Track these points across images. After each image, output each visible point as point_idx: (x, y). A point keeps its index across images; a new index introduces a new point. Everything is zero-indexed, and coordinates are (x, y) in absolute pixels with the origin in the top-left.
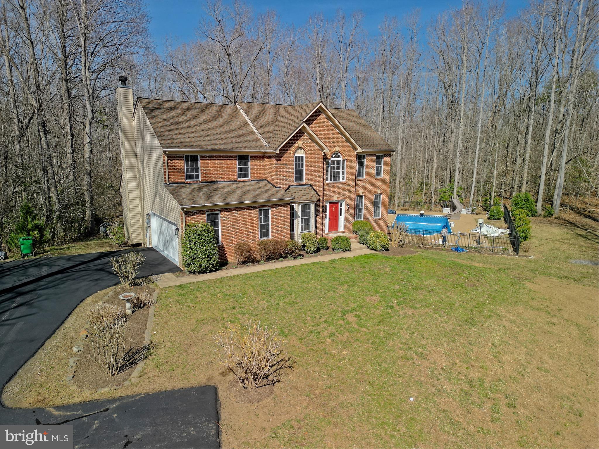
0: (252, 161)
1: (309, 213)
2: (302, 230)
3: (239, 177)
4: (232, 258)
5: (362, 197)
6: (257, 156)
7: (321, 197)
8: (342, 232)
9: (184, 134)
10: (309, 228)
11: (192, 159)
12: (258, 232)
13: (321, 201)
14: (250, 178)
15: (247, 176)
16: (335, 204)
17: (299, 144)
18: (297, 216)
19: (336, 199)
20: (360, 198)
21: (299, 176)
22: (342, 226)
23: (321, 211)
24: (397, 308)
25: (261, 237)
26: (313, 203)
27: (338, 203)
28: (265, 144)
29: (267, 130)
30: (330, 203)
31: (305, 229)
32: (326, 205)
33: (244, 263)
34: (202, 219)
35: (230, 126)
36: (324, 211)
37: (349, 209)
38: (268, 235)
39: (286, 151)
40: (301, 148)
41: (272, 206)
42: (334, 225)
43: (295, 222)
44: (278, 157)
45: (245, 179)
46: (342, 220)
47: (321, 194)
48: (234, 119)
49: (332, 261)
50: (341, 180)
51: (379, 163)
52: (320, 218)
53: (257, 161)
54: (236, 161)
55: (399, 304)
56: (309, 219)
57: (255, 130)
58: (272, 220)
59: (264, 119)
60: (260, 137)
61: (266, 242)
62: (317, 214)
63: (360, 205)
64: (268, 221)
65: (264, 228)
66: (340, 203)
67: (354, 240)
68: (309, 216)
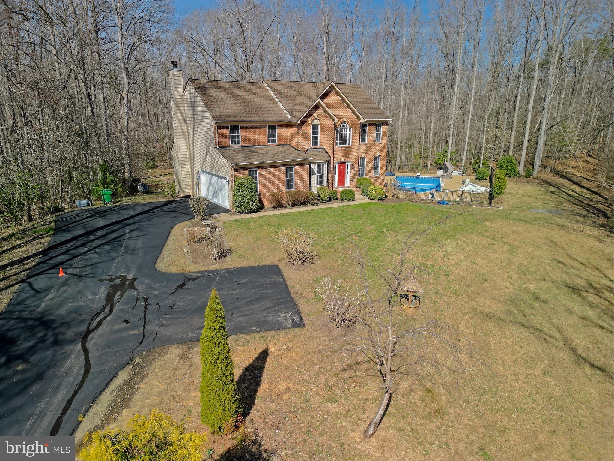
0: (279, 129)
1: (323, 171)
2: (317, 184)
3: (269, 142)
4: (267, 204)
5: (364, 158)
6: (282, 125)
7: (332, 159)
8: (348, 187)
9: (227, 109)
10: (322, 183)
11: (234, 128)
12: (285, 184)
13: (332, 162)
14: (277, 143)
15: (275, 142)
16: (342, 164)
17: (315, 115)
18: (314, 174)
19: (343, 160)
20: (363, 159)
21: (315, 142)
22: (348, 182)
23: (332, 170)
24: (386, 233)
25: (287, 189)
26: (326, 163)
27: (345, 163)
28: (289, 116)
29: (290, 104)
30: (339, 163)
31: (320, 184)
32: (336, 165)
33: (275, 208)
34: (246, 174)
35: (260, 101)
36: (334, 169)
37: (353, 168)
38: (292, 187)
39: (305, 122)
40: (317, 119)
41: (295, 165)
42: (342, 181)
43: (312, 177)
44: (299, 127)
45: (273, 143)
46: (348, 177)
47: (332, 156)
48: (263, 95)
49: (340, 207)
50: (348, 145)
51: (378, 130)
52: (331, 175)
53: (282, 130)
54: (267, 130)
55: (387, 230)
56: (322, 176)
57: (280, 104)
58: (295, 176)
59: (286, 95)
60: (284, 110)
61: (291, 192)
62: (329, 172)
63: (362, 165)
64: (292, 177)
65: (289, 183)
66: (346, 164)
67: (357, 193)
68: (323, 173)
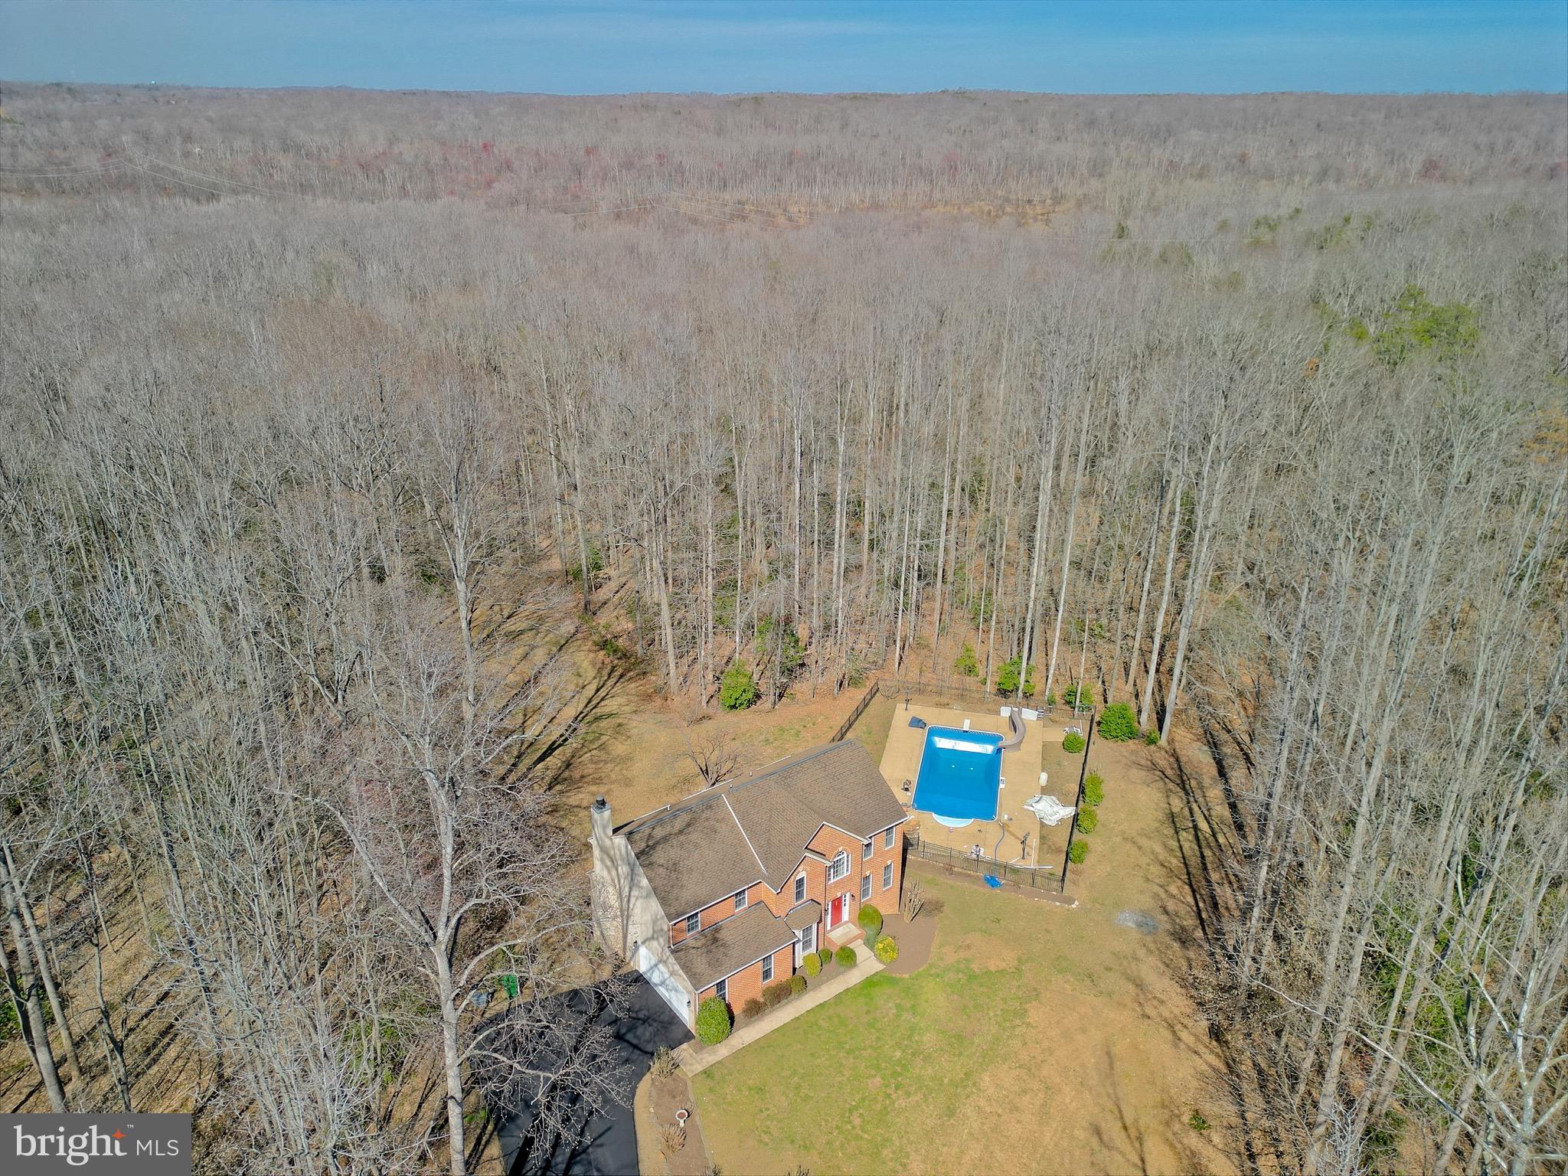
0: (749, 889)
2: (803, 952)
3: (736, 908)
4: (737, 1011)
5: (869, 876)
8: (846, 922)
9: (682, 886)
10: (810, 946)
11: (693, 916)
12: (761, 980)
14: (747, 906)
15: (744, 904)
16: (837, 901)
18: (799, 942)
19: (839, 895)
20: (867, 878)
21: (799, 895)
22: (846, 916)
25: (764, 983)
26: (815, 923)
27: (841, 897)
28: (763, 868)
29: (763, 842)
30: (832, 904)
31: (807, 949)
32: (828, 905)
34: (713, 991)
35: (722, 845)
36: (826, 912)
37: (853, 897)
38: (770, 977)
40: (802, 871)
42: (837, 918)
43: (797, 948)
45: (742, 908)
46: (846, 910)
47: (822, 903)
48: (724, 827)
50: (845, 873)
51: (889, 834)
56: (810, 940)
57: (749, 842)
58: (774, 963)
59: (756, 819)
60: (756, 856)
61: (770, 984)
63: (866, 883)
64: (771, 963)
65: (767, 972)
66: (844, 896)
68: (811, 932)
